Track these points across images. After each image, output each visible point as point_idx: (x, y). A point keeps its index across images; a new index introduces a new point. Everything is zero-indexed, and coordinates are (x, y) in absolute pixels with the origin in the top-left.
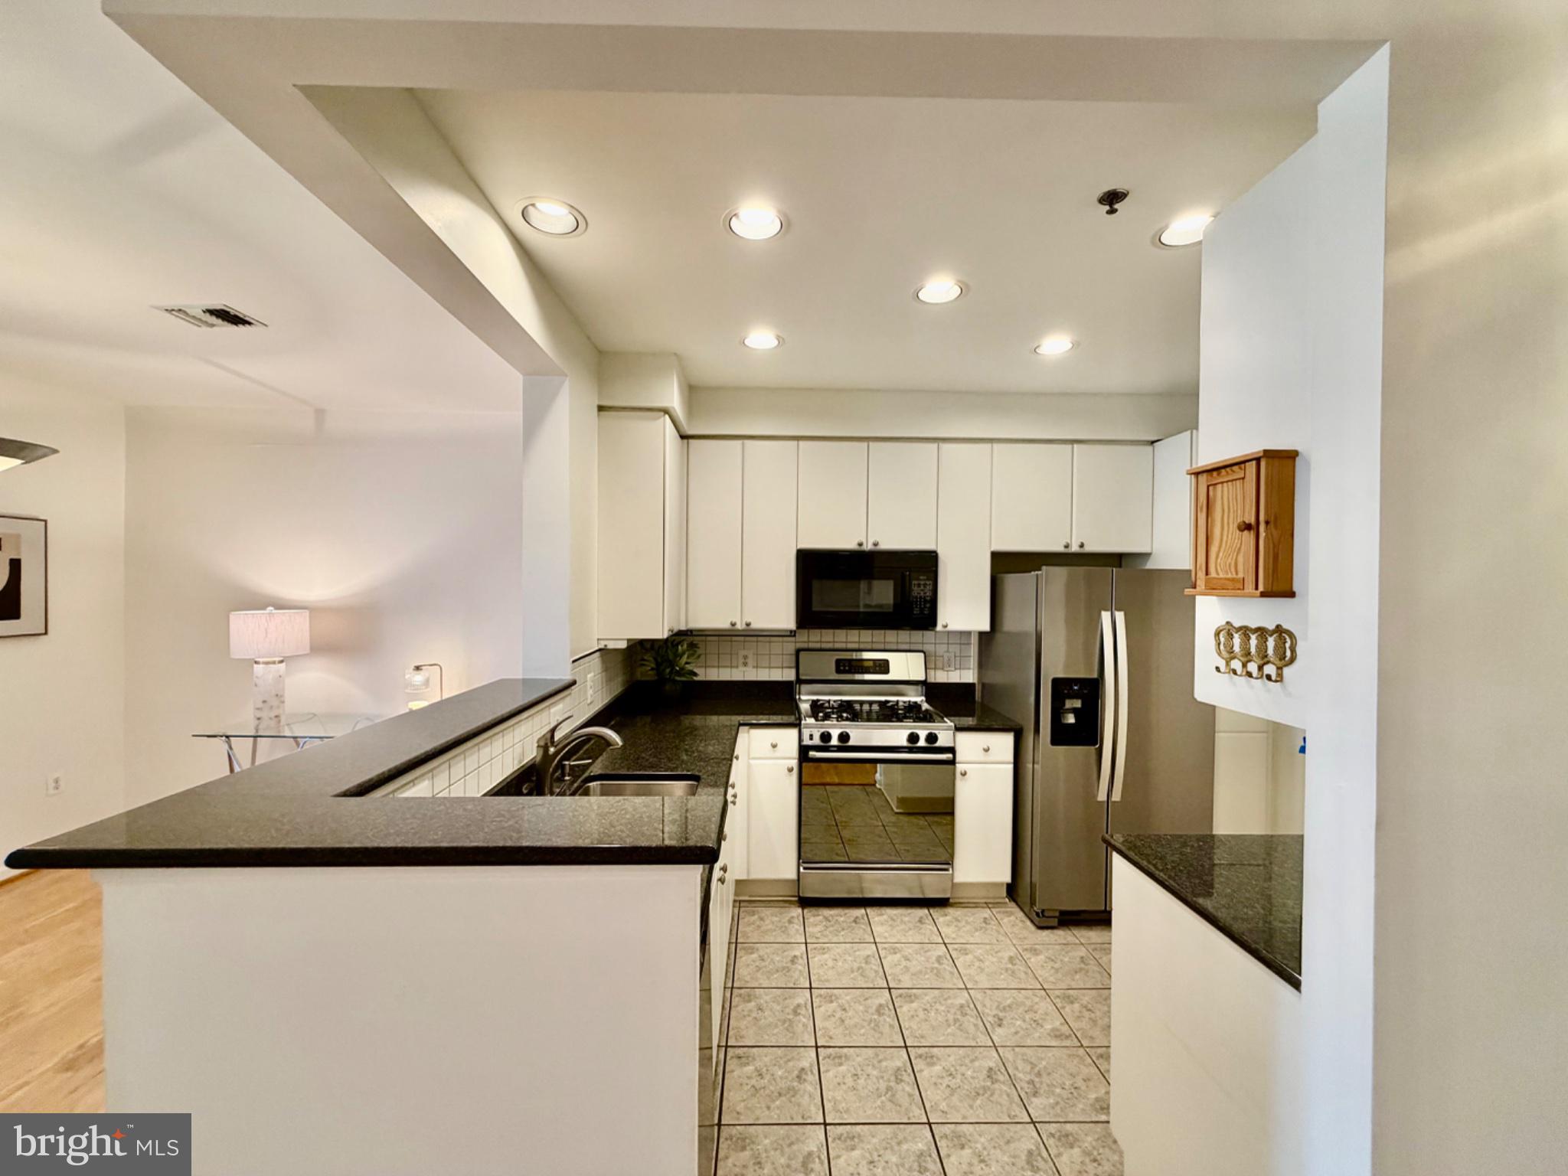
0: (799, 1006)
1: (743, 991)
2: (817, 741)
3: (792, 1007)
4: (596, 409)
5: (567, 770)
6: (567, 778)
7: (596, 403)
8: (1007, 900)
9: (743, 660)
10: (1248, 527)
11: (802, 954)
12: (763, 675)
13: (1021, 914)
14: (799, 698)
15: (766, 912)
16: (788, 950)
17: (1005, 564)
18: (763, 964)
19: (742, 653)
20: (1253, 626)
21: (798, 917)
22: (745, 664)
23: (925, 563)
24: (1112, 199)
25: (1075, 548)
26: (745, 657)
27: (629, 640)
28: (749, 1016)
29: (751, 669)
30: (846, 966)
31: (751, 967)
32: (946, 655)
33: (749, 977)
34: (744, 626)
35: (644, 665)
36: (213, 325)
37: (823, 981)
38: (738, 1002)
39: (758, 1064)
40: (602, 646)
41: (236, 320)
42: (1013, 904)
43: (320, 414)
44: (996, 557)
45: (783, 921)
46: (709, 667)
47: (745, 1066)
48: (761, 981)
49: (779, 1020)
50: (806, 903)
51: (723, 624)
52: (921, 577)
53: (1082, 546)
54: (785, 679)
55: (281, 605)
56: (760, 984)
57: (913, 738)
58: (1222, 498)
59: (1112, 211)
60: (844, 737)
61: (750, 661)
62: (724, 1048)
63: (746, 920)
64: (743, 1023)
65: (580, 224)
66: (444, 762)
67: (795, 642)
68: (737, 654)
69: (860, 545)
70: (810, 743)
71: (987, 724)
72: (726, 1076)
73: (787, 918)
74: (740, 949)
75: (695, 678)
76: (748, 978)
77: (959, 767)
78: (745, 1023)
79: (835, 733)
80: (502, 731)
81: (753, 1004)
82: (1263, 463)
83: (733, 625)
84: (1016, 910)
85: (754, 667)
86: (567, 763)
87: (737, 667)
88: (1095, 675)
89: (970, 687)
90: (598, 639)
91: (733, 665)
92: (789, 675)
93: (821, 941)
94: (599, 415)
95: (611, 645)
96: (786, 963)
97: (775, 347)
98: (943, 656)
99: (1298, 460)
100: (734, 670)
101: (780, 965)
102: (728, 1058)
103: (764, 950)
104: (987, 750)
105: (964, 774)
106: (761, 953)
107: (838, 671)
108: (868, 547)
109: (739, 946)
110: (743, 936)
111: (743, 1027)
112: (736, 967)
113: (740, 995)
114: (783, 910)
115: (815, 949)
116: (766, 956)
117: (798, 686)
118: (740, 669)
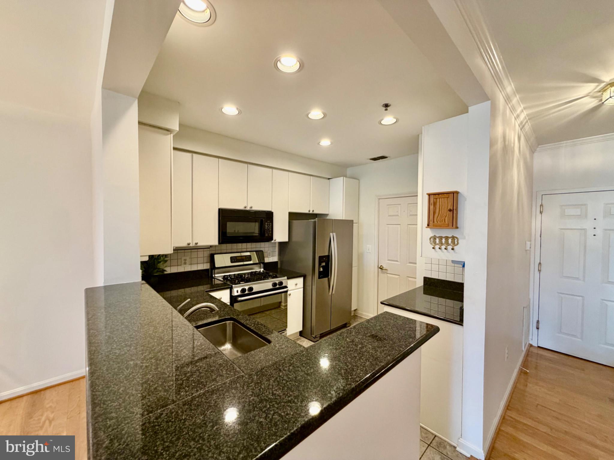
2: (240, 293)
8: (300, 337)
9: (184, 262)
10: (450, 210)
12: (195, 268)
13: (306, 340)
14: (215, 276)
17: (293, 216)
19: (183, 258)
20: (444, 236)
22: (185, 263)
23: (269, 216)
24: (386, 106)
25: (311, 212)
26: (185, 260)
29: (188, 265)
32: (268, 252)
34: (194, 245)
42: (302, 338)
44: (291, 214)
46: (172, 266)
51: (184, 244)
52: (268, 221)
53: (313, 211)
54: (205, 268)
57: (274, 284)
58: (439, 202)
59: (386, 110)
60: (251, 289)
61: (187, 262)
67: (210, 251)
68: (181, 259)
69: (245, 207)
70: (237, 294)
71: (292, 276)
75: (166, 273)
77: (289, 293)
79: (247, 288)
82: (455, 194)
83: (189, 244)
84: (304, 339)
85: (189, 264)
87: (181, 265)
88: (327, 254)
89: (275, 263)
91: (178, 264)
92: (207, 266)
97: (236, 115)
98: (267, 252)
99: (459, 194)
100: (179, 267)
104: (296, 285)
105: (290, 295)
107: (232, 262)
108: (248, 209)
117: (213, 271)
118: (182, 266)
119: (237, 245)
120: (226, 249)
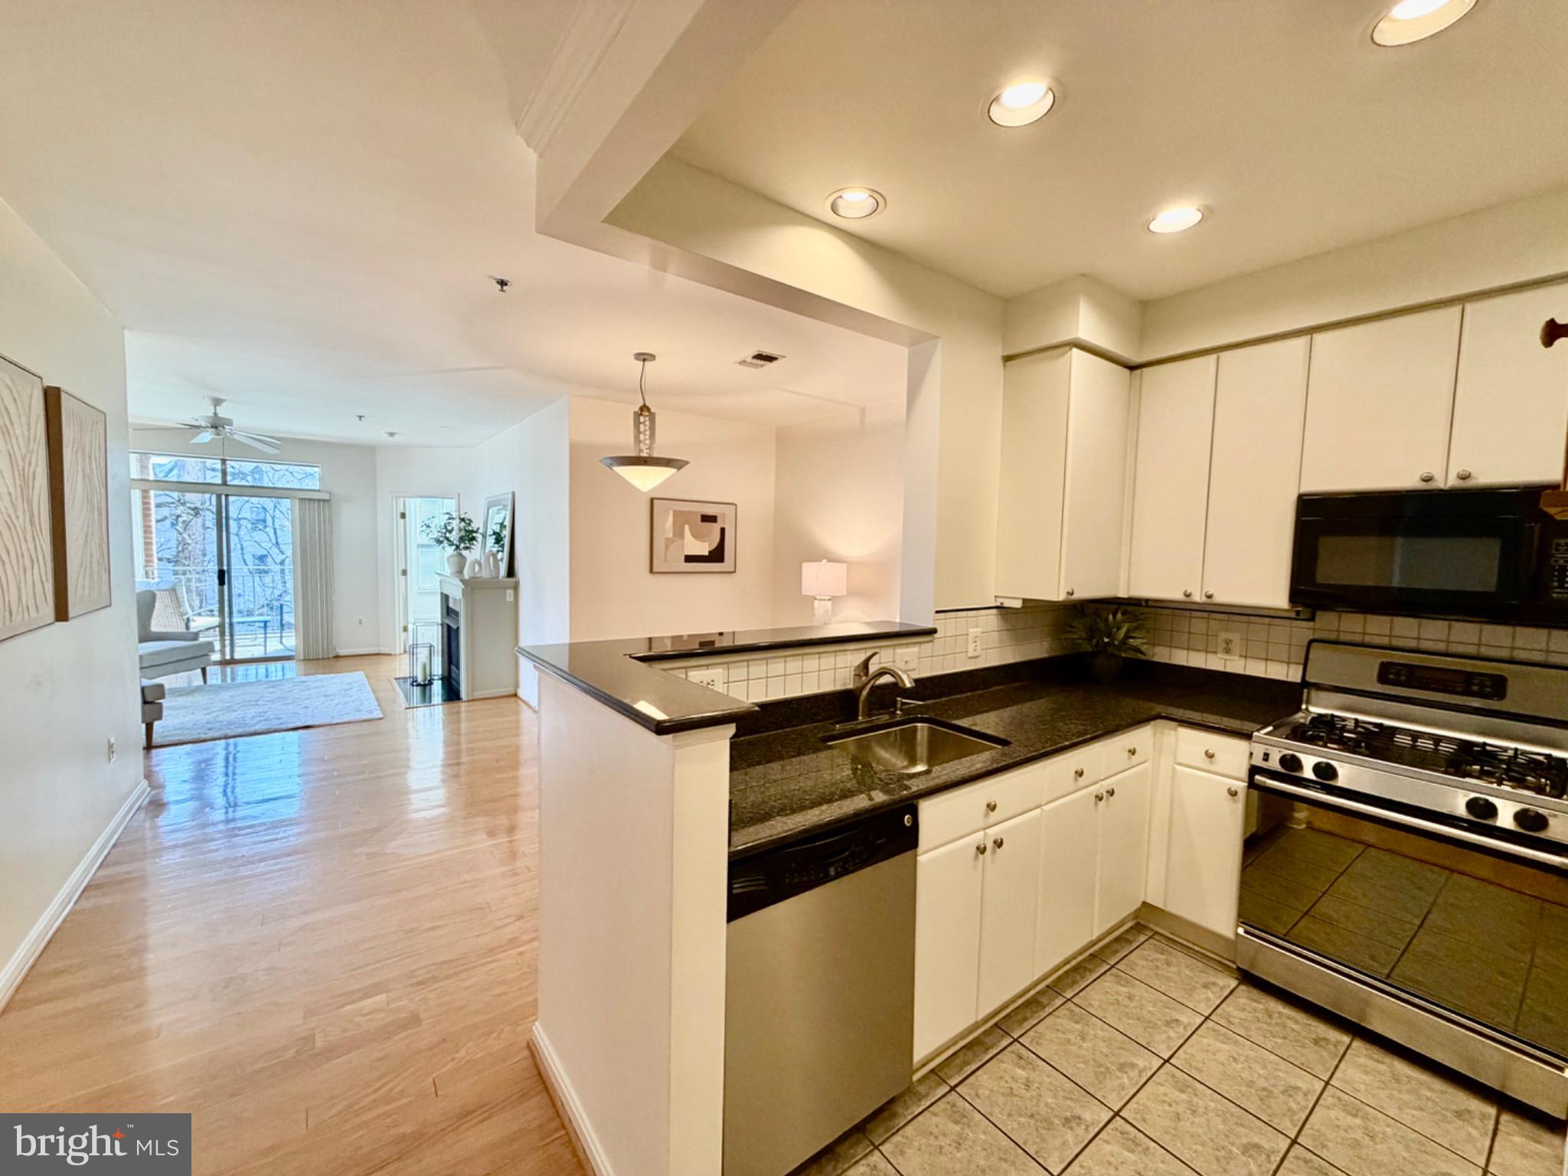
0: (1133, 1066)
1: (1078, 1010)
2: (1274, 764)
3: (1122, 1061)
4: (1000, 362)
5: (899, 706)
6: (898, 712)
7: (1000, 352)
9: (1224, 645)
11: (1189, 1024)
12: (1256, 669)
14: (1306, 709)
15: (1181, 959)
16: (1174, 1009)
18: (1127, 1002)
19: (1224, 635)
21: (1222, 989)
22: (1227, 651)
26: (1228, 642)
27: (1025, 601)
28: (1063, 1033)
29: (1237, 658)
30: (1245, 1075)
31: (1109, 997)
33: (1098, 1003)
34: (1204, 599)
35: (1070, 632)
36: (762, 366)
37: (1191, 1066)
38: (1065, 1015)
39: (1033, 1076)
40: (998, 604)
41: (770, 359)
43: (863, 411)
45: (1196, 979)
46: (1175, 647)
47: (1019, 1068)
48: (1107, 1015)
49: (1095, 1060)
50: (1248, 978)
51: (1175, 594)
54: (1286, 678)
55: (833, 559)
56: (1105, 1017)
57: (1480, 807)
60: (1327, 771)
61: (1236, 646)
62: (1012, 1040)
63: (1146, 953)
64: (1049, 1035)
65: (879, 200)
66: (743, 661)
67: (1314, 629)
68: (1214, 635)
69: (1428, 479)
70: (1264, 765)
72: (994, 1060)
73: (1205, 981)
74: (1112, 975)
76: (1096, 1004)
78: (1053, 1035)
79: (1309, 763)
80: (820, 653)
81: (1078, 1027)
83: (1188, 595)
85: (1241, 656)
86: (899, 699)
87: (1216, 653)
90: (996, 597)
91: (1209, 648)
92: (1291, 674)
93: (1232, 1027)
94: (1004, 365)
95: (1008, 603)
96: (1159, 1020)
100: (1210, 657)
101: (1147, 1016)
102: (1009, 1049)
103: (1140, 991)
106: (1134, 991)
107: (1383, 678)
108: (1448, 482)
109: (1114, 971)
110: (1127, 965)
111: (1047, 1037)
112: (1092, 985)
113: (1072, 1011)
114: (1208, 969)
115: (1214, 1030)
116: (1137, 998)
117: (1306, 691)
118: (1219, 655)
119: (1392, 621)
120: (1390, 636)
